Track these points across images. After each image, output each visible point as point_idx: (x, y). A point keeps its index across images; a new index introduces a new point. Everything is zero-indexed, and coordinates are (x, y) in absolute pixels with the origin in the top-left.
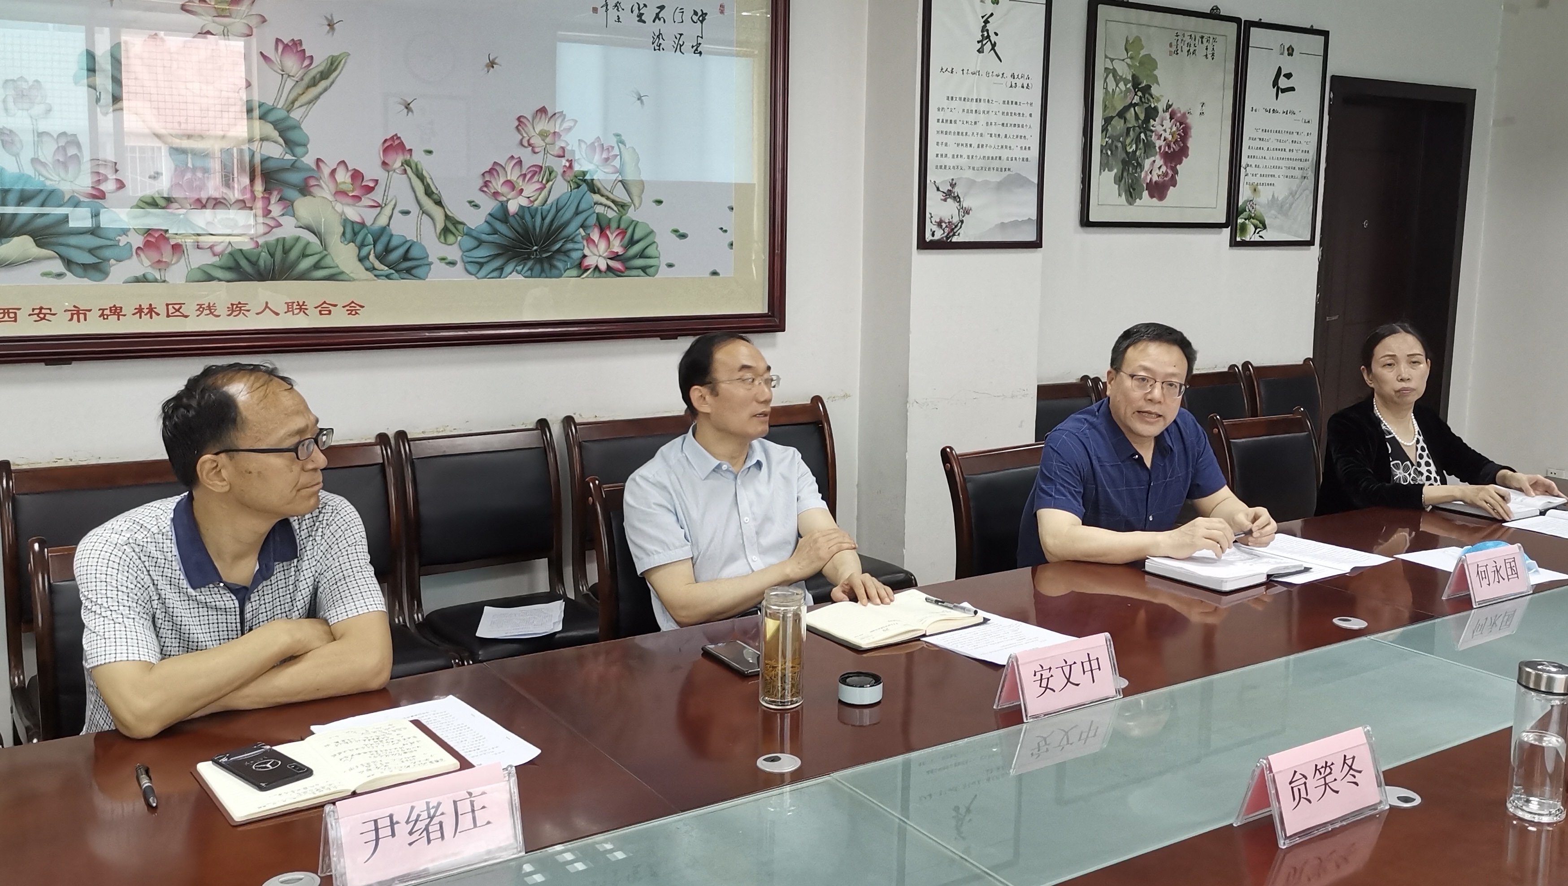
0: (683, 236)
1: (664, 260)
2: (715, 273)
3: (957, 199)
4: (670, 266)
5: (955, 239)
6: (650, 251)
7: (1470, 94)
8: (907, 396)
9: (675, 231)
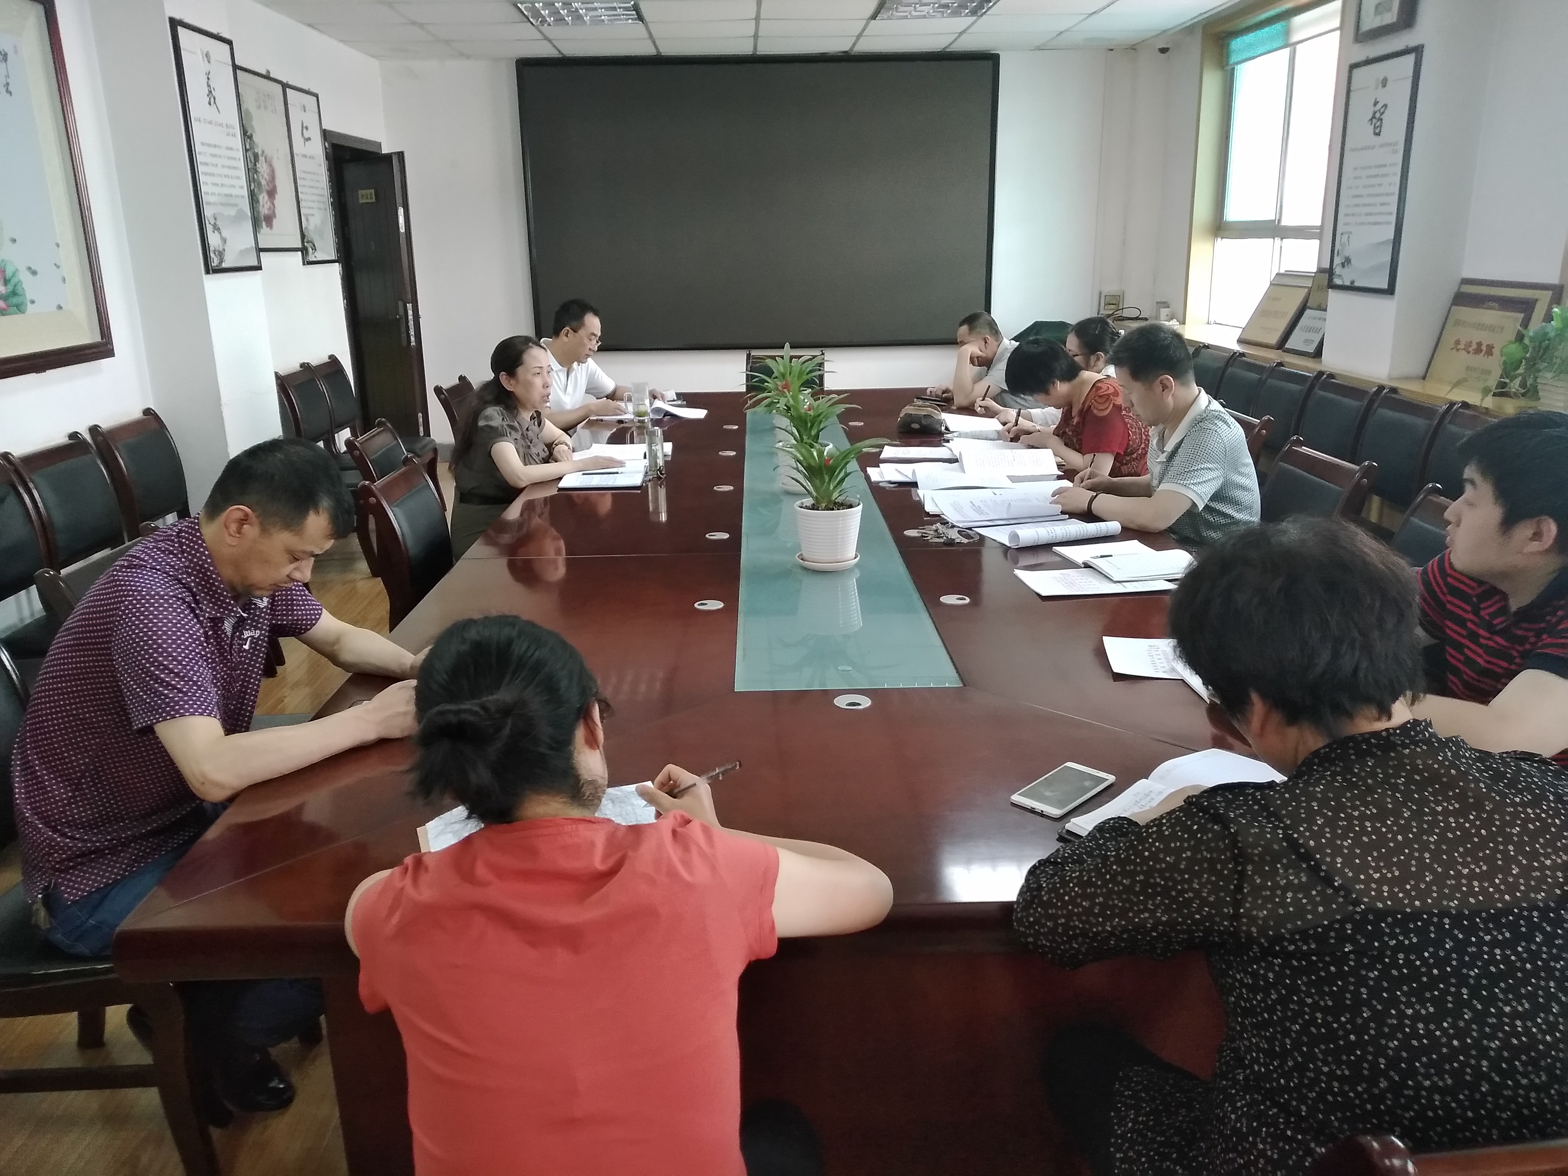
0: (34, 273)
1: (29, 296)
2: (60, 307)
3: (218, 229)
4: (33, 302)
5: (224, 265)
6: (19, 291)
7: (380, 144)
8: (220, 399)
9: (29, 268)
